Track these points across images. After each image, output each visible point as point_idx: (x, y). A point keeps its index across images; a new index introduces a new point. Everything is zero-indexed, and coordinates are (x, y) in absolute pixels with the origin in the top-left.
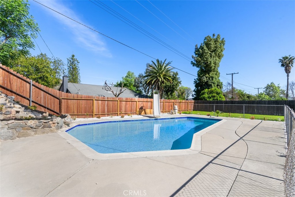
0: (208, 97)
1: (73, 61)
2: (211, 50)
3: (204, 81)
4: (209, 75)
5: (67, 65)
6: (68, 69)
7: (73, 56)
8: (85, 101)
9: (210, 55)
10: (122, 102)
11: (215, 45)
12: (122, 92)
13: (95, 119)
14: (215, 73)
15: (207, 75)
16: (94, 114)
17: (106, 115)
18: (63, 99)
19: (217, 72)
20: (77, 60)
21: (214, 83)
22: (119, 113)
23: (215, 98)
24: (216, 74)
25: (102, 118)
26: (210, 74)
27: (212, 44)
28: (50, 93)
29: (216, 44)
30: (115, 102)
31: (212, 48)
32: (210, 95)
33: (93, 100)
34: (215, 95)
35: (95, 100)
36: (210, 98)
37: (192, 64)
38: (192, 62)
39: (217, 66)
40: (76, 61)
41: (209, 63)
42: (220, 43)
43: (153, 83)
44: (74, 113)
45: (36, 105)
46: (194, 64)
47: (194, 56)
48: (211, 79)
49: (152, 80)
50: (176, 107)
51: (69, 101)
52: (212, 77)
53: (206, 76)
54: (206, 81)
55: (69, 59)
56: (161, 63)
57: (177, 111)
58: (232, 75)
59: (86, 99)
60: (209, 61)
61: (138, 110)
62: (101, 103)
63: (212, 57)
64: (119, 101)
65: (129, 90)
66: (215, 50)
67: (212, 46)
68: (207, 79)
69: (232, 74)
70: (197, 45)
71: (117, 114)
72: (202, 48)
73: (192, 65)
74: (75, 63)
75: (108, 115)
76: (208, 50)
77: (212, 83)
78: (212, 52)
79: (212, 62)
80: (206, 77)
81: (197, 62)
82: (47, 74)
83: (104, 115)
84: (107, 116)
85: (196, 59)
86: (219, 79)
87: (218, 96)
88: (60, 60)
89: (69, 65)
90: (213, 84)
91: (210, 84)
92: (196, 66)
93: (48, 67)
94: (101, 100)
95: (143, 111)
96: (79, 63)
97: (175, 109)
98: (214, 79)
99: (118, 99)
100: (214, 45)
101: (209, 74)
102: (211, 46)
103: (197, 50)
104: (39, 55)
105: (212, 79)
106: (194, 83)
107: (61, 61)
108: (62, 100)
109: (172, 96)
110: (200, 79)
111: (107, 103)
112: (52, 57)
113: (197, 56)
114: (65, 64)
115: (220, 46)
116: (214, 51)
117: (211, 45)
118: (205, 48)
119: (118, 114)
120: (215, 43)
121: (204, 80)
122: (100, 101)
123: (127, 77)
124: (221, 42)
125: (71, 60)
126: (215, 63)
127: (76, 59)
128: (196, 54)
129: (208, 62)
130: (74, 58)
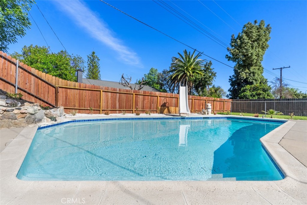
0: (251, 95)
1: (93, 59)
2: (253, 40)
3: (243, 77)
4: (249, 71)
5: (87, 63)
6: (88, 67)
7: (94, 53)
8: (90, 91)
9: (251, 45)
11: (258, 33)
12: (142, 88)
13: (102, 116)
14: (258, 67)
15: (247, 71)
16: (101, 109)
17: (117, 111)
18: (60, 87)
19: (260, 66)
20: (97, 57)
21: (256, 80)
22: (134, 110)
23: (261, 96)
24: (259, 69)
25: (110, 114)
26: (250, 69)
27: (254, 32)
28: (43, 78)
29: (259, 32)
30: (129, 95)
31: (254, 37)
32: (254, 93)
33: (100, 91)
34: (261, 92)
35: (103, 91)
36: (254, 96)
37: (228, 58)
38: (227, 55)
39: (260, 59)
40: (96, 59)
41: (250, 55)
42: (265, 30)
43: (179, 79)
44: (75, 106)
45: (22, 92)
46: (229, 58)
47: (230, 48)
48: (252, 75)
49: (179, 75)
50: (210, 105)
51: (68, 90)
52: (253, 73)
53: (245, 71)
54: (245, 77)
55: (89, 56)
56: (189, 54)
57: (210, 110)
58: (281, 70)
59: (92, 89)
60: (250, 53)
61: (160, 107)
62: (111, 96)
63: (254, 48)
64: (134, 94)
65: (151, 88)
66: (258, 39)
67: (254, 34)
68: (246, 76)
69: (281, 68)
70: (233, 35)
71: (131, 111)
72: (240, 38)
73: (227, 59)
74: (96, 60)
75: (120, 111)
76: (249, 40)
77: (254, 79)
78: (254, 41)
79: (255, 54)
80: (246, 73)
81: (233, 55)
83: (114, 111)
84: (119, 113)
85: (232, 51)
86: (262, 76)
87: (265, 93)
88: (80, 57)
89: (89, 63)
90: (254, 81)
91: (251, 81)
92: (232, 60)
93: (67, 64)
94: (111, 92)
95: (165, 109)
96: (99, 61)
97: (207, 108)
98: (256, 75)
99: (134, 92)
100: (256, 33)
101: (249, 69)
102: (252, 35)
103: (234, 40)
104: (60, 52)
105: (254, 75)
106: (229, 80)
107: (81, 58)
108: (59, 89)
109: (203, 92)
110: (237, 73)
111: (119, 95)
112: (73, 54)
113: (233, 48)
114: (85, 62)
115: (265, 34)
117: (253, 34)
118: (245, 37)
119: (133, 110)
120: (257, 31)
121: (242, 76)
122: (110, 94)
123: (150, 74)
124: (266, 29)
125: (91, 57)
126: (258, 55)
127: (97, 56)
128: (232, 46)
129: (248, 55)
130: (94, 55)
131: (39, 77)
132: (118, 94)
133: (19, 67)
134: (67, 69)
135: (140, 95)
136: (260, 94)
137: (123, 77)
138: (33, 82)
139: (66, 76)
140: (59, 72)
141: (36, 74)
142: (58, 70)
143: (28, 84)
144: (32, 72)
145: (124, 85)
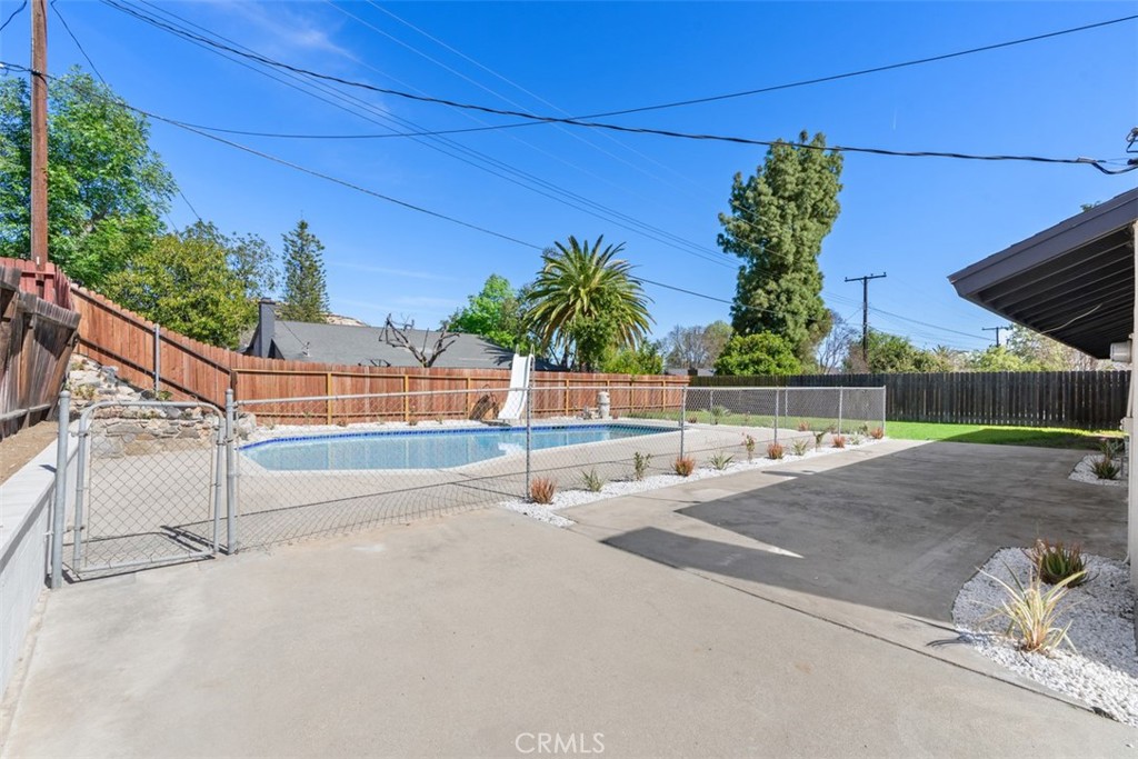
0: (739, 365)
1: (303, 245)
2: (787, 194)
3: (761, 304)
4: (779, 285)
5: (284, 258)
6: (287, 270)
7: (303, 226)
8: (303, 377)
9: (779, 212)
10: (418, 381)
11: (803, 175)
12: (444, 350)
13: (333, 428)
14: (803, 275)
15: (772, 285)
16: (329, 415)
17: (368, 419)
18: (240, 372)
19: (810, 272)
20: (316, 239)
21: (794, 313)
22: (407, 412)
23: (762, 368)
24: (805, 281)
25: (350, 425)
26: (780, 281)
27: (791, 171)
28: (204, 356)
29: (804, 170)
30: (395, 380)
31: (789, 187)
32: (746, 358)
33: (326, 375)
34: (764, 356)
35: (333, 375)
36: (746, 366)
37: (722, 244)
38: (721, 236)
39: (807, 250)
40: (313, 244)
41: (775, 240)
42: (824, 164)
43: (555, 320)
44: (272, 410)
45: (171, 389)
46: (726, 245)
47: (729, 214)
48: (783, 298)
49: (553, 308)
50: (605, 397)
51: (257, 377)
52: (789, 292)
53: (768, 287)
54: (766, 305)
55: (290, 237)
56: (586, 249)
57: (606, 409)
58: (865, 284)
59: (307, 372)
60: (776, 234)
61: (473, 405)
62: (352, 385)
63: (790, 221)
64: (407, 377)
65: (483, 342)
66: (802, 192)
67: (788, 178)
68: (769, 300)
69: (865, 278)
70: (739, 174)
71: (399, 416)
72: (753, 185)
73: (722, 248)
74: (311, 249)
75: (373, 418)
76: (773, 195)
77: (788, 312)
78: (790, 199)
79: (787, 238)
80: (769, 293)
81: (736, 235)
82: (215, 292)
83: (360, 417)
84: (372, 421)
85: (731, 226)
86: (818, 299)
87: (771, 359)
88: (259, 241)
89: (289, 257)
90: (789, 317)
91: (780, 315)
92: (735, 251)
93: (217, 268)
94: (352, 376)
96: (321, 251)
97: (598, 404)
98: (796, 299)
99: (406, 373)
100: (797, 175)
101: (777, 281)
102: (784, 180)
103: (739, 196)
104: (191, 226)
105: (789, 300)
106: (730, 311)
107: (263, 243)
108: (238, 375)
110: (745, 295)
111: (371, 384)
112: (235, 234)
113: (738, 214)
114: (274, 257)
115: (820, 178)
116: (796, 197)
117: (786, 177)
118: (763, 187)
119: (404, 415)
120: (800, 168)
121: (758, 302)
122: (349, 379)
123: (484, 294)
124: (828, 162)
125: (296, 239)
126: (799, 242)
127: (313, 236)
128: (735, 209)
129: (770, 239)
130: (307, 231)
131: (198, 353)
132: (368, 380)
133: (161, 337)
134: (217, 284)
135: (421, 378)
136: (758, 362)
137: (388, 323)
138: (185, 365)
139: (217, 305)
140: (192, 296)
141: (191, 349)
142: (188, 288)
143: (177, 370)
144: (185, 346)
145: (394, 342)
